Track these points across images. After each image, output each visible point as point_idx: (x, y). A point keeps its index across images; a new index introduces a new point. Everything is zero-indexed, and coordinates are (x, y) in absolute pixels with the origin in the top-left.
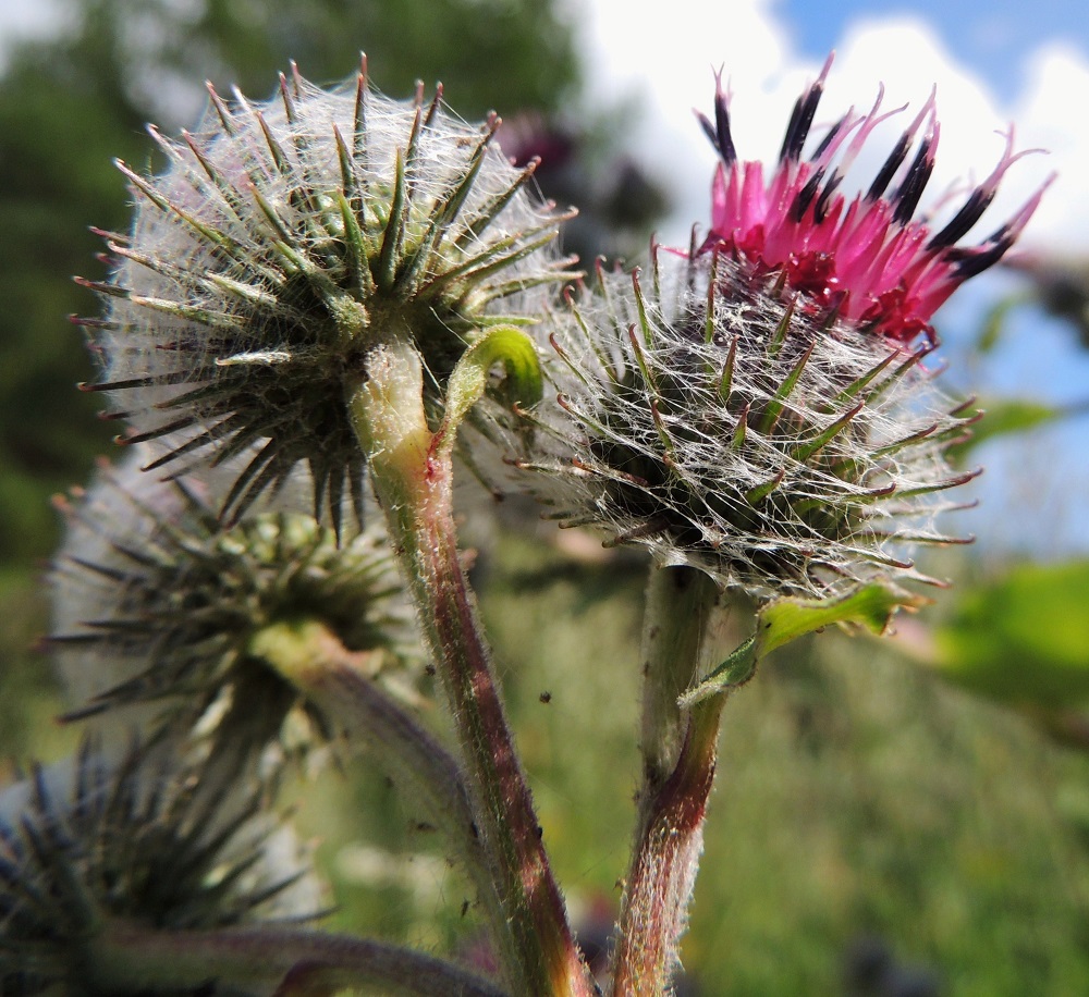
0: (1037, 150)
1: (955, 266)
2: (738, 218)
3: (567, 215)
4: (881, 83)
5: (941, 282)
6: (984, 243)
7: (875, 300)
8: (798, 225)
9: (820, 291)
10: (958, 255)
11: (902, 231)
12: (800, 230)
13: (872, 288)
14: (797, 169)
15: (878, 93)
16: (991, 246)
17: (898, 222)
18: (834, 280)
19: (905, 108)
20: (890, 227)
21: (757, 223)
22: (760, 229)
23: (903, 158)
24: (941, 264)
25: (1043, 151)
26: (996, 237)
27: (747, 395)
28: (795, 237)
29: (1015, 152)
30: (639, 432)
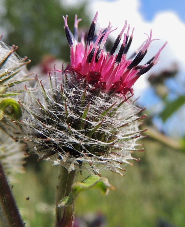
0: (156, 39)
1: (139, 70)
2: (75, 61)
3: (28, 62)
4: (109, 22)
5: (134, 76)
6: (146, 64)
7: (113, 84)
8: (90, 64)
9: (97, 82)
10: (139, 68)
11: (118, 65)
12: (91, 65)
13: (112, 81)
14: (90, 47)
15: (108, 25)
16: (147, 65)
17: (117, 62)
18: (102, 79)
19: (116, 29)
20: (115, 64)
21: (80, 63)
22: (80, 64)
23: (119, 42)
24: (134, 70)
25: (158, 39)
26: (148, 63)
27: (72, 117)
28: (89, 67)
29: (152, 39)
30: (43, 129)
